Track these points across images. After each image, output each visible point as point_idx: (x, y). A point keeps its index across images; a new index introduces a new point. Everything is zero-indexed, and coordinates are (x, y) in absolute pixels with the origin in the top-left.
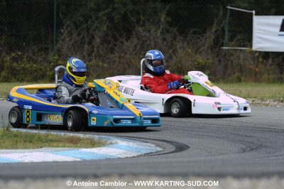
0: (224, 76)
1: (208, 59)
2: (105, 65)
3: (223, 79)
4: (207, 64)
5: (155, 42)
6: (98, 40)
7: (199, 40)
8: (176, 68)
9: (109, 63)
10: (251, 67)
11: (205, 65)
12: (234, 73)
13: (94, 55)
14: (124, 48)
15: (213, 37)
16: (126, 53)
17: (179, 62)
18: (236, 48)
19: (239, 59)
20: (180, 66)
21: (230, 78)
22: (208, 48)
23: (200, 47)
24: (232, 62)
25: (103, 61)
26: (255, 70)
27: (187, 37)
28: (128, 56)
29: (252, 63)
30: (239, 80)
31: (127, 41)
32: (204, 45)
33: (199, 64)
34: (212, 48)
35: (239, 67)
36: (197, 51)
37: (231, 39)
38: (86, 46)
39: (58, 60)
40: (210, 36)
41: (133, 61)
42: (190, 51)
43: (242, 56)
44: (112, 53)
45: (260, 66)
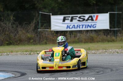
0: (39, 42)
1: (32, 35)
4: (32, 37)
5: (9, 28)
7: (28, 27)
8: (18, 39)
10: (51, 38)
11: (31, 38)
12: (44, 41)
15: (34, 25)
18: (44, 30)
19: (46, 34)
20: (20, 38)
21: (42, 43)
22: (32, 30)
23: (28, 30)
24: (43, 36)
26: (53, 39)
27: (22, 26)
29: (51, 36)
30: (46, 43)
32: (30, 29)
34: (34, 30)
35: (46, 38)
36: (27, 31)
37: (42, 26)
40: (33, 25)
42: (24, 32)
43: (47, 33)
45: (55, 37)
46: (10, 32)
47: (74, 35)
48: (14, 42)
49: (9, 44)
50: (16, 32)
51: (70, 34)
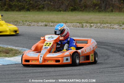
3: (105, 10)
25: (51, 2)
33: (94, 3)
39: (30, 1)
41: (64, 2)
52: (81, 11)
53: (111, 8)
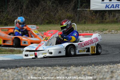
0: (79, 21)
1: (71, 14)
2: (28, 18)
3: (78, 22)
5: (49, 7)
6: (24, 7)
7: (68, 6)
8: (58, 18)
9: (30, 17)
11: (70, 17)
12: (83, 20)
13: (23, 13)
14: (36, 10)
15: (73, 5)
16: (37, 12)
17: (59, 16)
18: (83, 9)
20: (60, 17)
21: (81, 22)
22: (72, 9)
23: (68, 9)
24: (82, 15)
25: (27, 16)
26: (91, 18)
27: (62, 5)
28: (37, 13)
29: (90, 15)
30: (85, 23)
31: (37, 7)
32: (70, 8)
33: (68, 16)
35: (85, 17)
36: (67, 11)
37: (81, 6)
38: (19, 10)
39: (7, 16)
41: (40, 16)
42: (64, 11)
43: (86, 13)
44: (31, 13)
45: (94, 17)
46: (50, 11)
47: (113, 15)
48: (54, 21)
49: (49, 23)
50: (56, 11)
51: (109, 14)
52: (56, 23)
53: (84, 20)
